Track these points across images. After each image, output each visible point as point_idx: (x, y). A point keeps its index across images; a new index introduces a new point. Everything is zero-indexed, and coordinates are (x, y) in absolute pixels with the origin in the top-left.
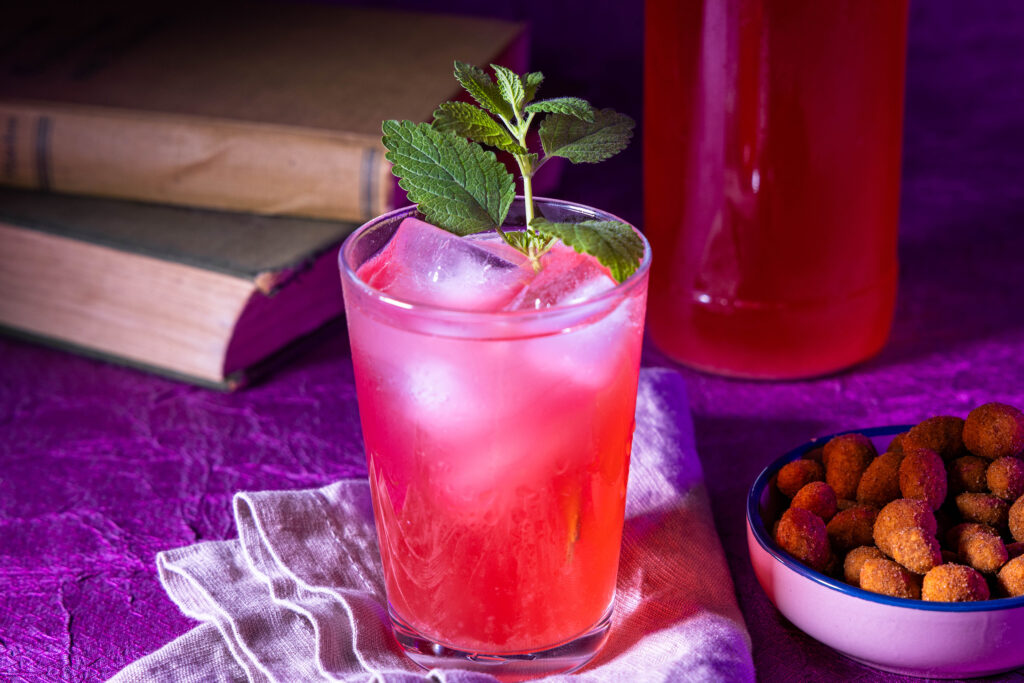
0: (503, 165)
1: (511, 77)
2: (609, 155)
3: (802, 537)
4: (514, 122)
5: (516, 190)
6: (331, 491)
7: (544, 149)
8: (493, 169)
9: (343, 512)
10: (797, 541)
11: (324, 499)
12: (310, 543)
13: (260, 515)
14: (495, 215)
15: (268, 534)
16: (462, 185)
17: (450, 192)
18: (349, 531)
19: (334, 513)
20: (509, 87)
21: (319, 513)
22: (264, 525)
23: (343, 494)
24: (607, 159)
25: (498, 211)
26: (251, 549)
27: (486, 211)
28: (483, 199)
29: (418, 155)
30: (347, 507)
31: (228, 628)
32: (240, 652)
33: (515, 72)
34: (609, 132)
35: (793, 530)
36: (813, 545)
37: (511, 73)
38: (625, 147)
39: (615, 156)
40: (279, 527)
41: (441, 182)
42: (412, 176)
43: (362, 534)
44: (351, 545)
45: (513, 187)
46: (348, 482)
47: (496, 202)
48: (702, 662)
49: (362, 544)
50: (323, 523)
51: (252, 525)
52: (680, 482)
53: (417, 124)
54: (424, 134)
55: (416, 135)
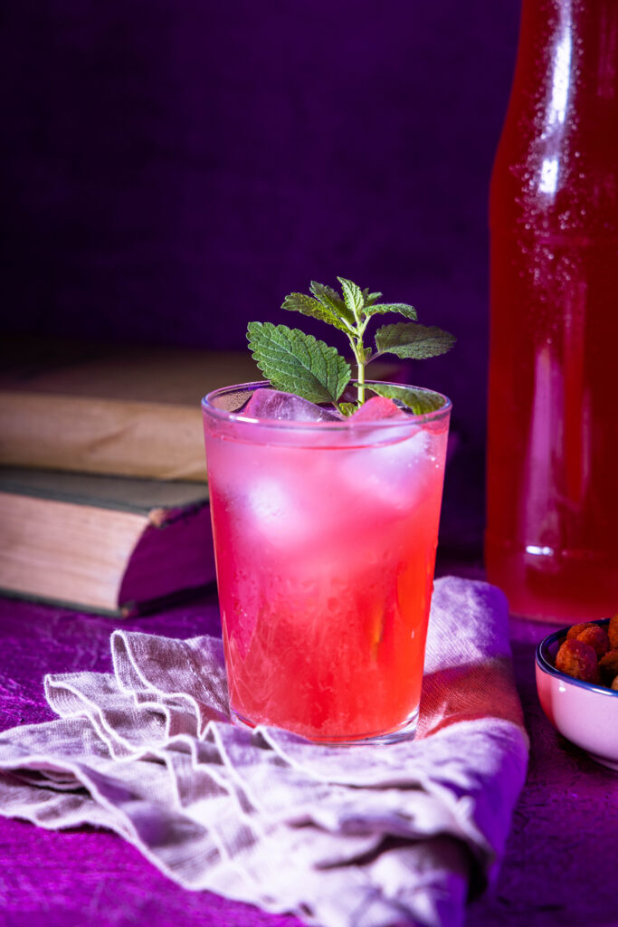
0: (343, 357)
1: (354, 289)
2: (431, 356)
3: (575, 659)
4: (355, 325)
5: (351, 375)
6: (193, 642)
7: (378, 348)
8: (334, 361)
9: (202, 656)
10: (571, 662)
11: (187, 647)
12: (172, 672)
13: (132, 646)
14: (333, 393)
15: (137, 660)
16: (308, 368)
17: (297, 372)
18: (205, 670)
20: (352, 297)
21: (181, 653)
22: (134, 654)
23: (203, 644)
24: (429, 358)
25: (335, 389)
26: (123, 675)
27: (326, 389)
28: (324, 379)
29: (274, 346)
30: (206, 654)
31: (97, 718)
32: (104, 732)
33: (356, 284)
34: (433, 342)
35: (568, 652)
36: (584, 666)
37: (354, 285)
38: (445, 352)
39: (435, 357)
40: (147, 657)
41: (290, 365)
42: (268, 360)
43: (216, 674)
44: (206, 680)
45: (349, 373)
46: (208, 638)
47: (334, 383)
49: (216, 680)
50: (184, 661)
51: (125, 658)
52: (489, 651)
53: (276, 325)
54: (281, 333)
55: (274, 333)
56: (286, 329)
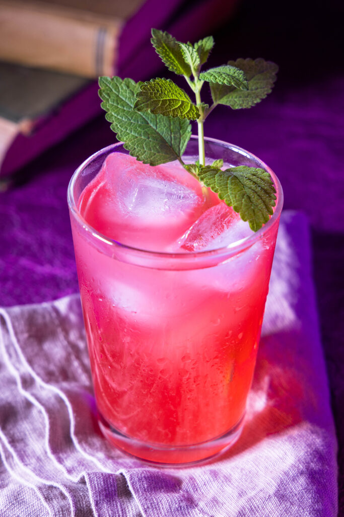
1: (191, 49)
2: (258, 101)
4: (192, 78)
5: (192, 130)
6: (62, 304)
7: (213, 98)
9: (70, 321)
11: (56, 310)
12: (47, 346)
13: (14, 327)
14: (177, 149)
15: (18, 341)
16: (154, 127)
17: (146, 134)
18: (73, 336)
19: (63, 322)
20: (189, 55)
22: (16, 334)
23: (70, 307)
24: (257, 104)
25: (179, 146)
27: (171, 146)
28: (169, 137)
29: (124, 104)
30: (73, 318)
34: (259, 79)
37: (191, 47)
38: (270, 91)
39: (263, 100)
40: (26, 335)
41: (140, 126)
42: (120, 121)
43: (82, 337)
44: (74, 347)
45: (189, 128)
46: (74, 296)
47: (178, 140)
48: (302, 473)
49: (81, 345)
50: (56, 331)
51: (9, 332)
53: (123, 79)
54: (128, 87)
55: (122, 88)
56: (132, 82)
